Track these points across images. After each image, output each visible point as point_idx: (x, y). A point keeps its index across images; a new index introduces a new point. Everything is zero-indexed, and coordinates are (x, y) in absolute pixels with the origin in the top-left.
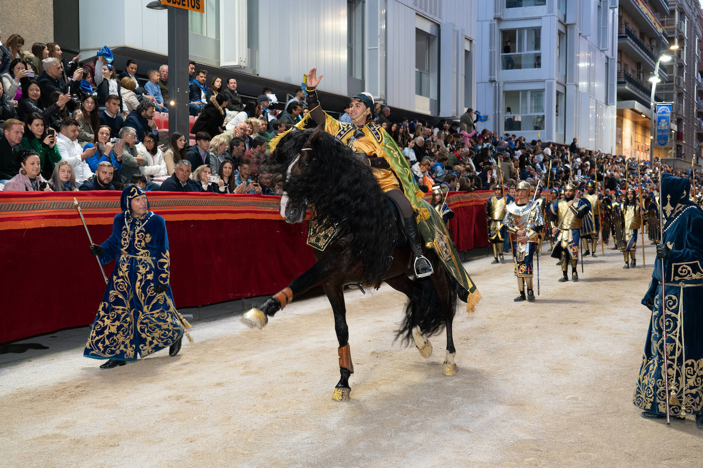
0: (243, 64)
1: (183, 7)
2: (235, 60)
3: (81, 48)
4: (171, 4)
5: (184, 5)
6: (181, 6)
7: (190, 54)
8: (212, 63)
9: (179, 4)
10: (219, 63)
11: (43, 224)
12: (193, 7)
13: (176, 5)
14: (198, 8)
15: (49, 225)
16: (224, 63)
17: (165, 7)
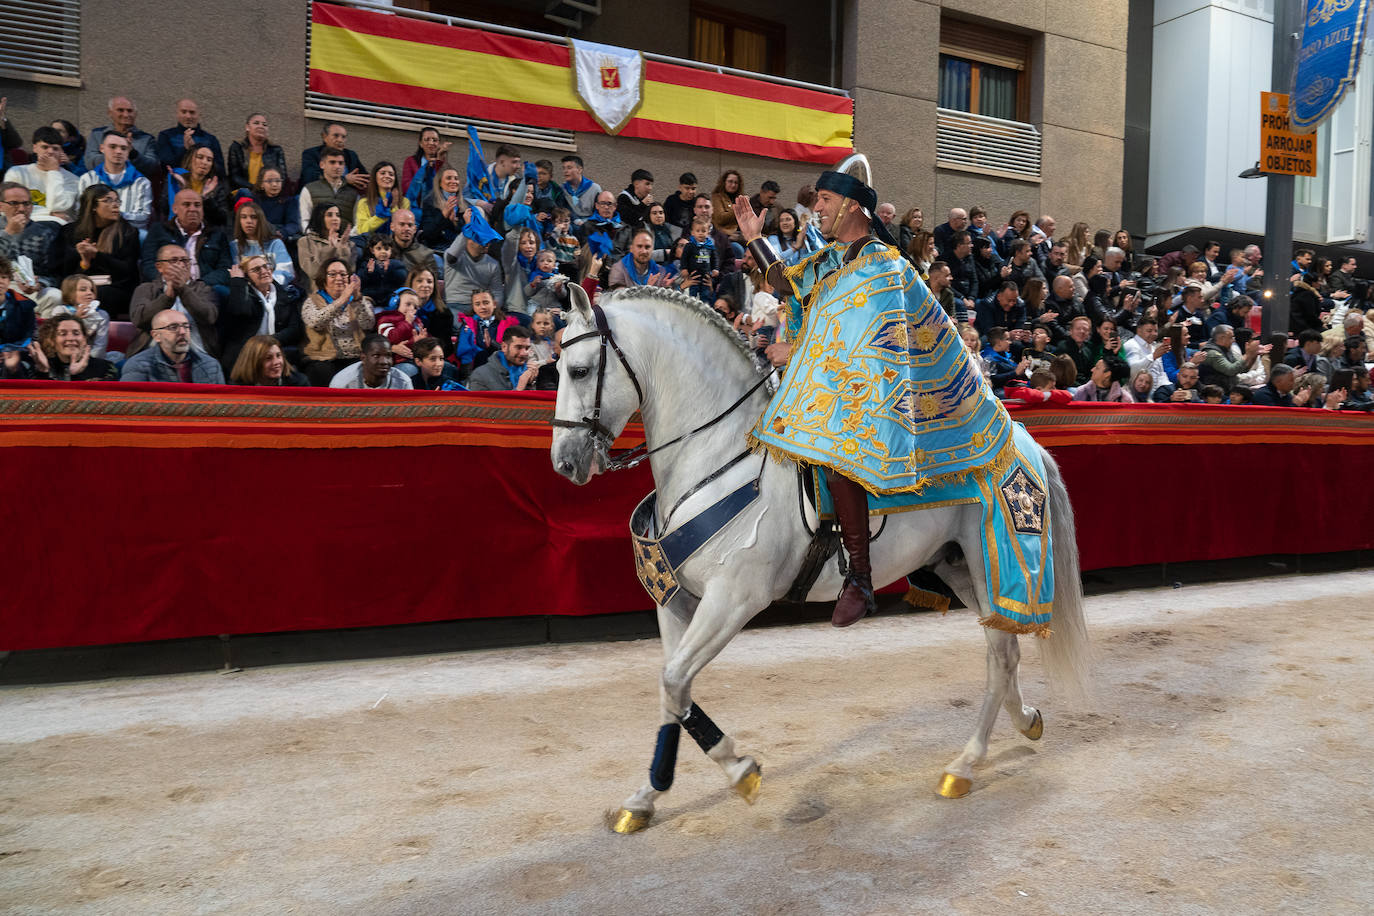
0: (1361, 238)
1: (1289, 173)
2: (1349, 234)
3: (1149, 231)
4: (1273, 171)
5: (1289, 170)
6: (1286, 172)
7: (1294, 230)
8: (1316, 239)
9: (1283, 169)
10: (1325, 238)
11: (1118, 440)
12: (1302, 171)
13: (1278, 172)
14: (1309, 172)
15: (1125, 441)
16: (1332, 238)
17: (1263, 174)
